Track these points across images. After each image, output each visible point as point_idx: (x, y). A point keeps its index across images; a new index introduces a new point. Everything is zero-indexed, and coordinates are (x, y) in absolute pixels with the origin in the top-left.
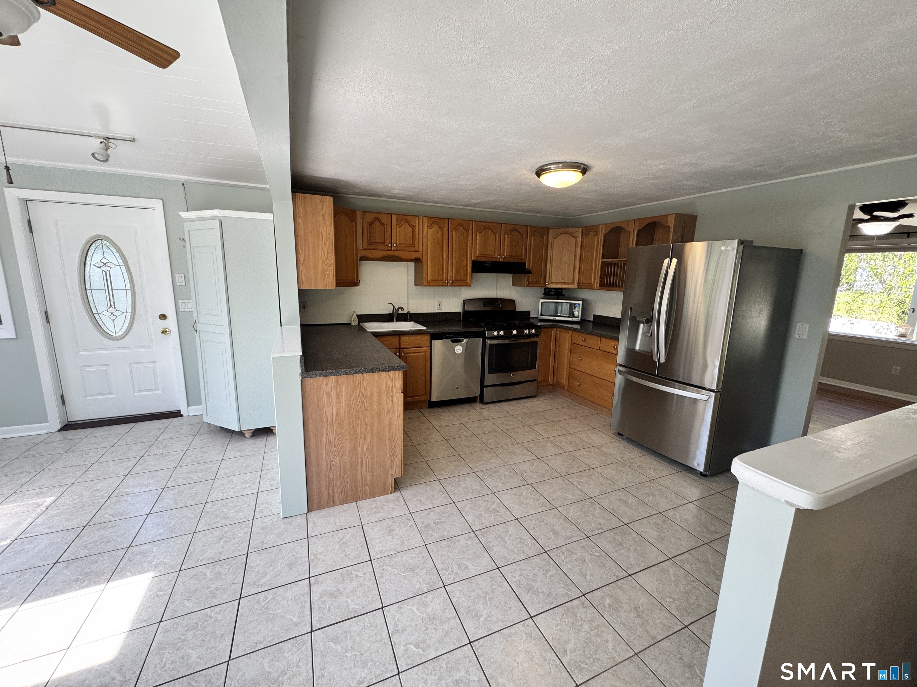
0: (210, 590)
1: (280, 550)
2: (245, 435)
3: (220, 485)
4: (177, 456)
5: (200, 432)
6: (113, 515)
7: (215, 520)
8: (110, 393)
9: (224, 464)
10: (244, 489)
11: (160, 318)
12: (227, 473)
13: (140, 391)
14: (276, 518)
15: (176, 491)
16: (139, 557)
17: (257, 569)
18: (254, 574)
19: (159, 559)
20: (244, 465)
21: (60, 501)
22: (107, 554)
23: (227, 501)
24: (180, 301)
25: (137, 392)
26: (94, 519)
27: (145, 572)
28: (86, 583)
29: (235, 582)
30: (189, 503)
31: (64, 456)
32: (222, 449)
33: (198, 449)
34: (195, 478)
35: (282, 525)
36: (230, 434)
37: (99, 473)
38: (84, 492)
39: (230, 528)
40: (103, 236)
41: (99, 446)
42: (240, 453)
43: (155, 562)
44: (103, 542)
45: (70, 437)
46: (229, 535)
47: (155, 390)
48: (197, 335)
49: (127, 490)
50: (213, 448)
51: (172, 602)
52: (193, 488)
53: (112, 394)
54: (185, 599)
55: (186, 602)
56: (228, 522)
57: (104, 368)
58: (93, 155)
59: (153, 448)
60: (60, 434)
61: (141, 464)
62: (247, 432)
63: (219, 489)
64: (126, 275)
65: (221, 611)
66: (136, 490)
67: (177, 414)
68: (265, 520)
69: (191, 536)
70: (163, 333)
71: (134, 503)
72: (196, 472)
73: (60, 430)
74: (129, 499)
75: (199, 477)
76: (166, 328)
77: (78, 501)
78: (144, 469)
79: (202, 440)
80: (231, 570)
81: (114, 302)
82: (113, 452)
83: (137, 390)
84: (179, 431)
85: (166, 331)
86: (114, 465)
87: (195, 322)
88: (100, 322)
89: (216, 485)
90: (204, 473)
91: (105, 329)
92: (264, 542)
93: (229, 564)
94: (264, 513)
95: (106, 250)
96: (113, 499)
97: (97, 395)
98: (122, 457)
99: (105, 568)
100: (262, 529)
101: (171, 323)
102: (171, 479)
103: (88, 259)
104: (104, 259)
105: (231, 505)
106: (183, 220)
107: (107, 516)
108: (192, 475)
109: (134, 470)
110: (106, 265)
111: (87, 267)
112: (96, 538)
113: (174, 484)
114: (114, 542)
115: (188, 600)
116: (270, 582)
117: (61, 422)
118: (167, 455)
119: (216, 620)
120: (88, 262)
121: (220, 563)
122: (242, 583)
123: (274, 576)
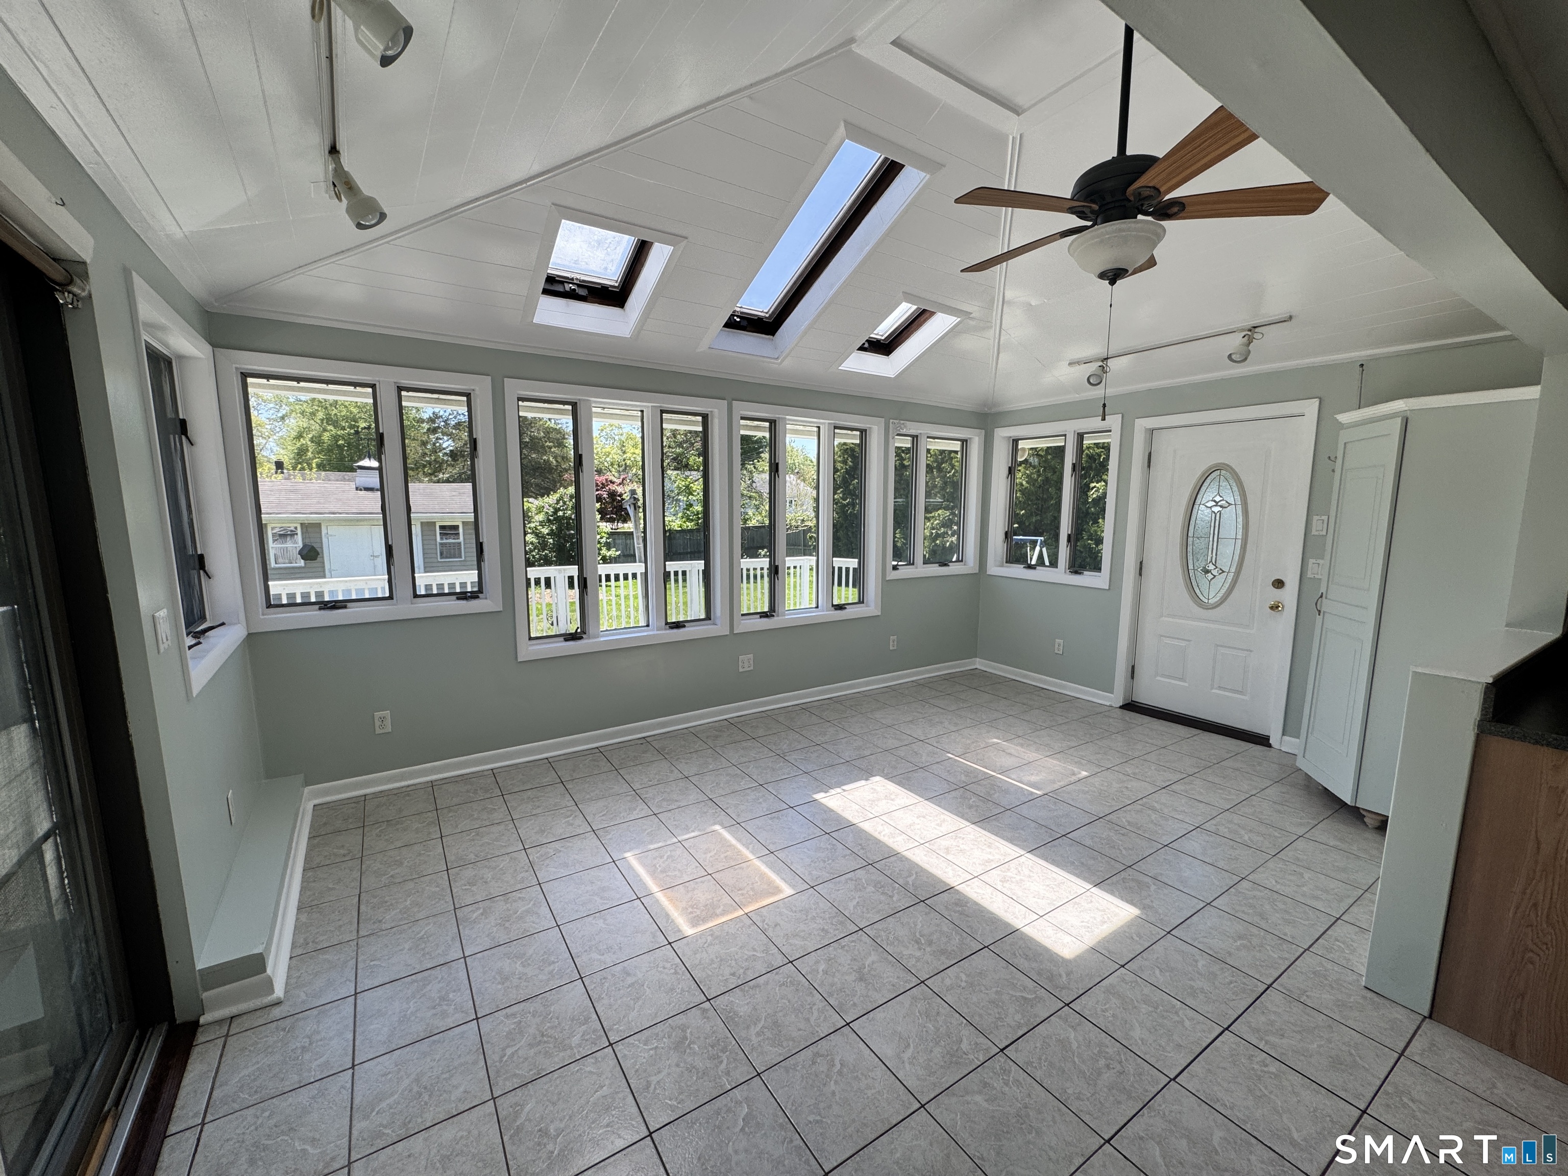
0: (1192, 983)
1: (1330, 1026)
2: (1366, 820)
3: (1278, 870)
4: (1234, 797)
5: (1286, 780)
6: (1129, 822)
7: (1243, 908)
8: (1182, 679)
9: (1300, 844)
10: (1317, 898)
11: (1273, 584)
12: (1298, 859)
13: (1220, 688)
14: (1352, 977)
15: (1211, 839)
16: (1134, 884)
17: (1273, 1017)
18: (1263, 1019)
19: (1152, 901)
20: (1336, 864)
21: (1091, 780)
22: (1107, 859)
23: (1276, 896)
24: (1311, 561)
25: (1216, 689)
26: (1111, 816)
27: (1131, 903)
28: (1077, 872)
29: (1231, 1004)
30: (1221, 864)
31: (1113, 737)
32: (1310, 821)
33: (1271, 803)
34: (1246, 838)
35: (1359, 995)
36: (1338, 807)
37: (1137, 771)
38: (1114, 783)
39: (1262, 934)
40: (1224, 464)
41: (1150, 741)
42: (1338, 843)
43: (1147, 901)
44: (1108, 844)
45: (1127, 719)
46: (1255, 941)
47: (1241, 693)
48: (1319, 619)
49: (1156, 805)
50: (1295, 812)
51: (1143, 958)
52: (1236, 849)
53: (1185, 681)
54: (1158, 968)
55: (1157, 972)
56: (1263, 924)
57: (1183, 644)
58: (1230, 357)
59: (1209, 771)
60: (1119, 711)
61: (1185, 784)
62: (1373, 816)
63: (1275, 873)
64: (1240, 520)
65: (1194, 1019)
66: (1166, 811)
67: (1263, 741)
68: (1329, 965)
69: (1202, 905)
70: (1272, 608)
71: (1156, 824)
72: (1251, 831)
73: (1121, 707)
74: (1153, 817)
75: (1252, 841)
76: (1279, 603)
77: (1105, 788)
78: (1186, 792)
79: (1284, 793)
80: (1232, 985)
81: (1216, 559)
82: (1160, 754)
83: (1216, 686)
84: (1254, 765)
85: (1278, 607)
86: (1155, 769)
87: (1321, 597)
88: (1194, 583)
89: (1270, 864)
90: (1262, 839)
91: (1197, 591)
92: (1307, 993)
93: (1233, 976)
94: (1332, 955)
95: (1223, 484)
96: (1137, 806)
97: (1169, 677)
98: (1168, 765)
99: (1098, 871)
100: (1314, 973)
101: (1289, 595)
102: (1213, 822)
103: (1199, 496)
104: (1218, 496)
105: (1281, 906)
106: (1341, 426)
107: (1124, 820)
108: (1243, 832)
109: (1173, 787)
110: (1219, 504)
111: (1196, 507)
112: (1104, 836)
113: (1213, 829)
114: (1118, 851)
115: (1161, 971)
116: (1284, 1051)
117: (1124, 699)
118: (1221, 789)
119: (1182, 1022)
120: (1198, 501)
121: (1224, 965)
122: (1239, 1013)
123: (1295, 1048)
